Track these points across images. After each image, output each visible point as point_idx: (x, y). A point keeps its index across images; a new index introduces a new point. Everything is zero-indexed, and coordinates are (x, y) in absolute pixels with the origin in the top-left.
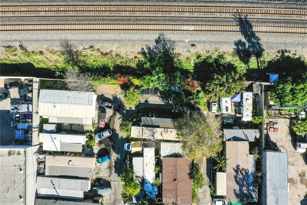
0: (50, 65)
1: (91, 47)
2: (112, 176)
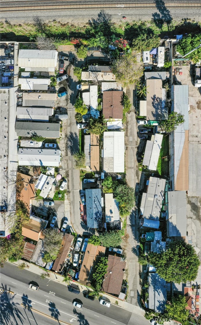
0: (26, 33)
1: (54, 20)
2: (68, 105)
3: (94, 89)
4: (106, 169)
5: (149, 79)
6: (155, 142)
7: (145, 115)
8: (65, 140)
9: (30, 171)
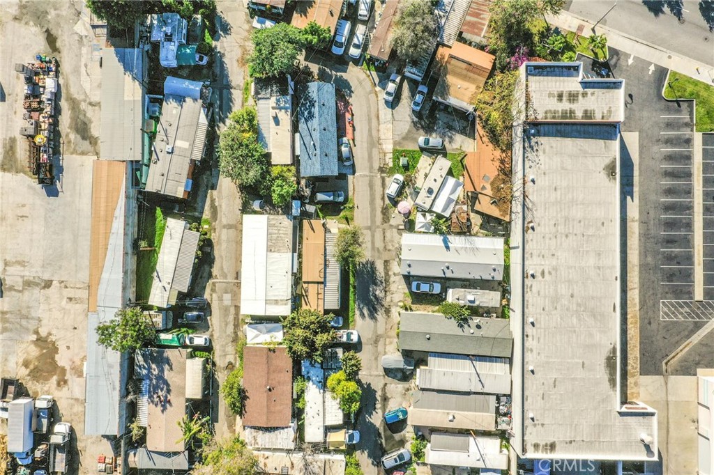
3: (313, 433)
4: (286, 223)
5: (175, 454)
6: (168, 287)
7: (189, 362)
8: (392, 301)
9: (479, 224)
